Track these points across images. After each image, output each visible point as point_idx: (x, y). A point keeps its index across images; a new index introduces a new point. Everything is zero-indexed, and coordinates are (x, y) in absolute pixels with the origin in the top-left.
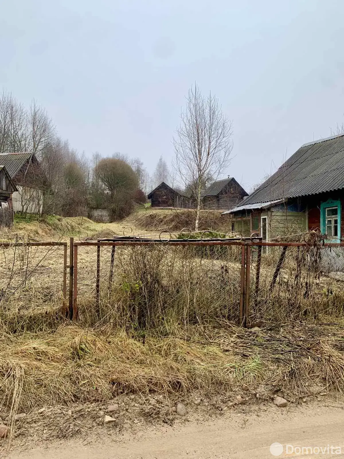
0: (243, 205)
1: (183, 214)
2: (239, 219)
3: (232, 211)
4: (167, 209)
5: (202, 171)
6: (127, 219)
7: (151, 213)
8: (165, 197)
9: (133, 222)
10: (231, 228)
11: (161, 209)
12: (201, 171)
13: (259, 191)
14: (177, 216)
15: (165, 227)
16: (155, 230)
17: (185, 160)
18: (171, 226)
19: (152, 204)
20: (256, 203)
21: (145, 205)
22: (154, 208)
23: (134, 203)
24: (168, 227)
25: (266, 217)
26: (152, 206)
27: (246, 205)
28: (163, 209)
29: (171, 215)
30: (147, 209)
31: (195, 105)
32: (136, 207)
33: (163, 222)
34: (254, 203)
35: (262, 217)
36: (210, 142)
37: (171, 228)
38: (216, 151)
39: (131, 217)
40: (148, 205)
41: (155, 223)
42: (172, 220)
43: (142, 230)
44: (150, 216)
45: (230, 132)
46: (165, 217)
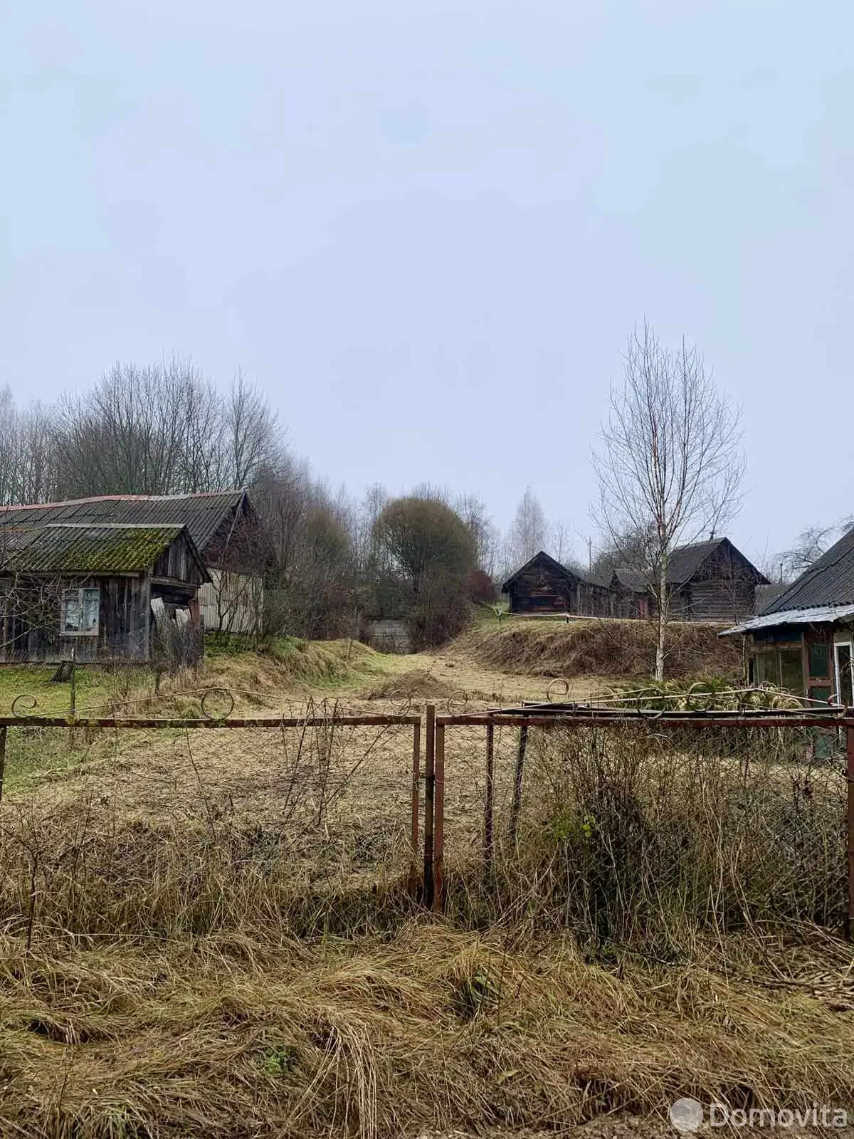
0: (776, 612)
1: (597, 630)
2: (769, 648)
3: (748, 626)
4: (551, 618)
5: (669, 528)
6: (454, 643)
7: (515, 630)
8: (546, 588)
9: (470, 650)
10: (744, 670)
11: (537, 618)
12: (665, 527)
13: (814, 574)
14: (583, 636)
15: (552, 665)
16: (528, 671)
17: (623, 503)
18: (568, 663)
19: (513, 606)
20: (813, 607)
21: (494, 608)
22: (518, 615)
23: (468, 604)
24: (559, 664)
25: (849, 643)
26: (515, 612)
27: (785, 610)
28: (541, 618)
29: (567, 633)
30: (502, 618)
31: (646, 373)
32: (473, 613)
33: (547, 653)
34: (808, 608)
35: (835, 644)
36: (686, 458)
37: (568, 667)
38: (701, 478)
39: (463, 640)
40: (502, 607)
41: (525, 655)
42: (570, 647)
43: (494, 671)
44: (514, 635)
45: (738, 430)
46: (551, 639)
